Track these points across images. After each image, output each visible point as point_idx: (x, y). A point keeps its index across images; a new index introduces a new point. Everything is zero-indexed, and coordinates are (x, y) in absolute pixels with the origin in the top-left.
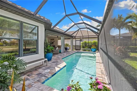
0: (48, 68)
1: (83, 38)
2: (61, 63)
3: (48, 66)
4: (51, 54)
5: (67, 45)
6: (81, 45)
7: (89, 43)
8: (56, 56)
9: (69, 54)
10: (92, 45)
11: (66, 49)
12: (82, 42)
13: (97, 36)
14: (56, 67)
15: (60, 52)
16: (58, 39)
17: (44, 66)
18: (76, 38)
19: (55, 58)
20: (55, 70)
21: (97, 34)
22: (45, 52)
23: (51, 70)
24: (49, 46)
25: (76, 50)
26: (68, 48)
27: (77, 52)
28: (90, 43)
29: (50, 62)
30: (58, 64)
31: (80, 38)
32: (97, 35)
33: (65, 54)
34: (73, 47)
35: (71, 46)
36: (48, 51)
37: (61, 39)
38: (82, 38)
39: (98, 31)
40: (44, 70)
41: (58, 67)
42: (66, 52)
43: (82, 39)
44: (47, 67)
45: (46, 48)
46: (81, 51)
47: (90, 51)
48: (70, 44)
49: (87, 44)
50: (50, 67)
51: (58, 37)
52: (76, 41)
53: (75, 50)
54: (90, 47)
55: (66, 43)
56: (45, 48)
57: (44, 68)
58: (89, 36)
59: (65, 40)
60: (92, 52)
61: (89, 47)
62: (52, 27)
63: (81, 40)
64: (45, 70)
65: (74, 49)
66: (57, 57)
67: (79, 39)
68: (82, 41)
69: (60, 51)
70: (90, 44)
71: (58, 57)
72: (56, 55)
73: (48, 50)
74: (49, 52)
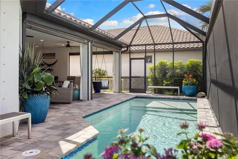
0: (35, 145)
1: (155, 51)
2: (80, 130)
3: (32, 140)
4: (43, 101)
5: (101, 74)
6: (149, 74)
7: (173, 68)
8: (63, 108)
9: (108, 103)
10: (186, 73)
11: (97, 87)
12: (150, 66)
13: (201, 45)
14: (61, 143)
15: (77, 99)
16: (71, 54)
17: (18, 141)
18: (130, 52)
19: (57, 114)
20: (60, 150)
21: (201, 36)
22: (22, 91)
23: (43, 149)
24: (37, 69)
25: (132, 90)
26: (105, 83)
27: (136, 97)
28: (177, 68)
29: (40, 128)
30: (67, 131)
31: (146, 51)
32: (202, 41)
33: (94, 103)
34: (120, 83)
35: (113, 79)
36: (33, 87)
37: (78, 54)
38: (150, 51)
39: (203, 26)
40: (20, 150)
41: (69, 141)
42: (97, 98)
43: (152, 55)
44: (28, 142)
45: (25, 77)
46: (149, 93)
47: (177, 95)
48: (110, 73)
49: (168, 69)
50: (41, 142)
51: (68, 46)
52: (131, 59)
53: (127, 92)
54: (177, 80)
55: (96, 66)
56: (21, 78)
57: (17, 144)
58: (173, 43)
59: (94, 56)
60: (185, 97)
61: (175, 81)
62: (48, 5)
63: (147, 60)
64: (22, 150)
65: (125, 89)
66: (67, 113)
67: (143, 56)
68: (151, 62)
69: (76, 92)
70: (178, 71)
71: (70, 113)
72: (62, 105)
73: (33, 84)
74: (37, 93)
